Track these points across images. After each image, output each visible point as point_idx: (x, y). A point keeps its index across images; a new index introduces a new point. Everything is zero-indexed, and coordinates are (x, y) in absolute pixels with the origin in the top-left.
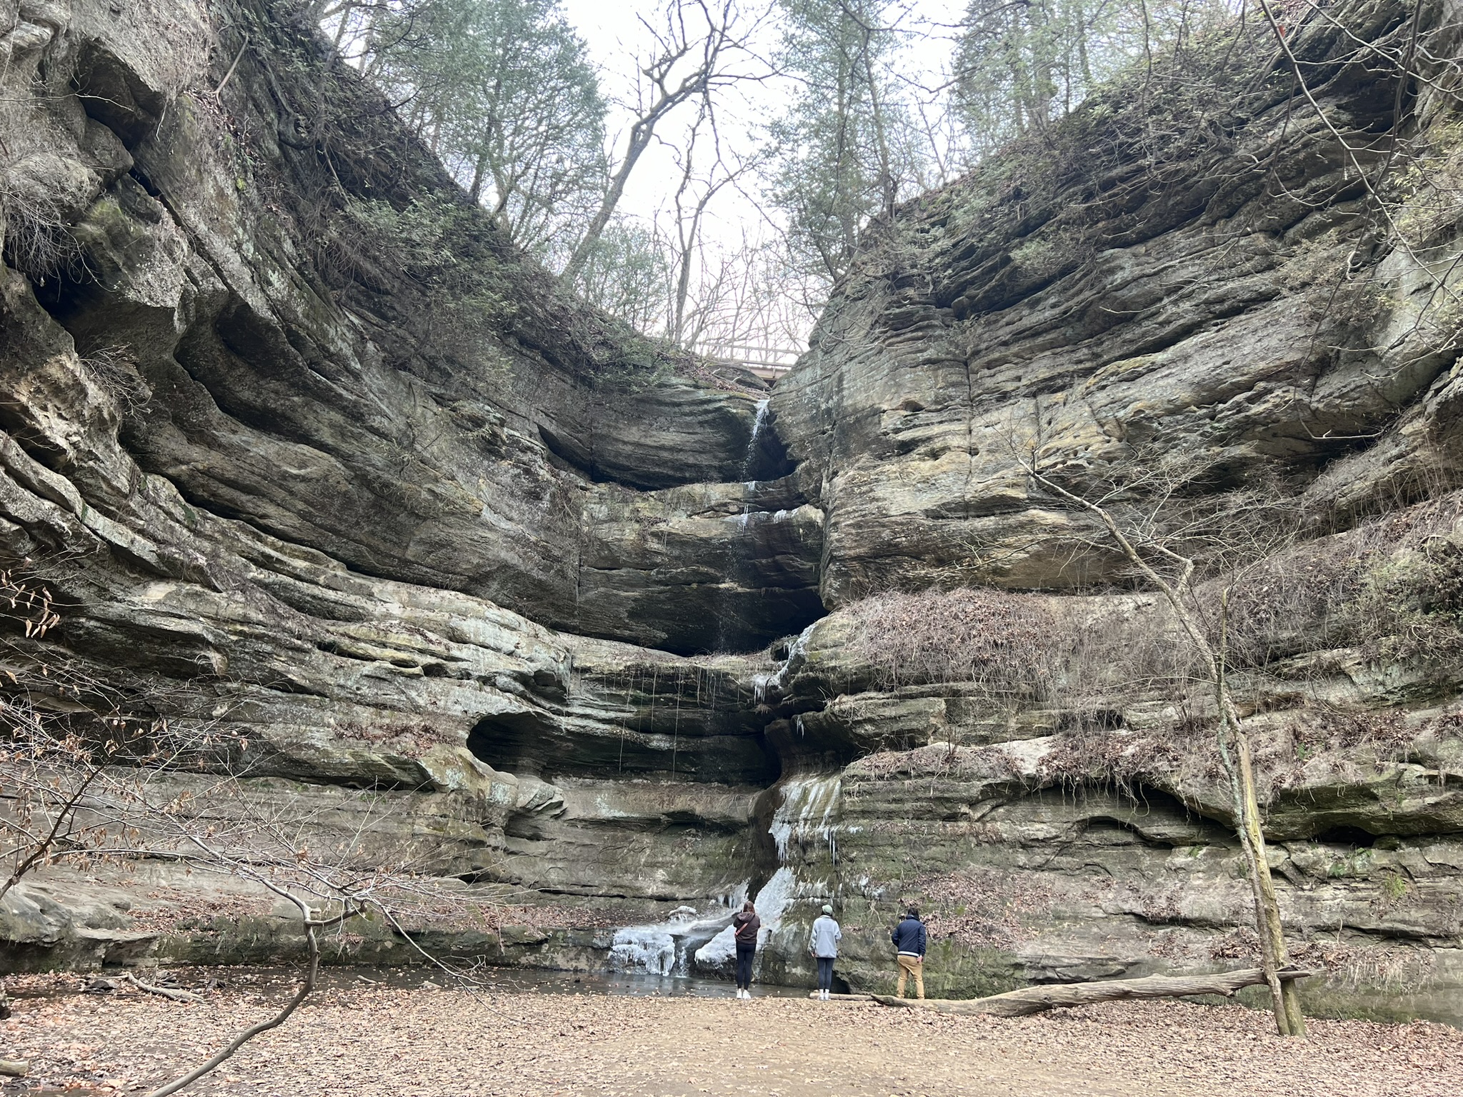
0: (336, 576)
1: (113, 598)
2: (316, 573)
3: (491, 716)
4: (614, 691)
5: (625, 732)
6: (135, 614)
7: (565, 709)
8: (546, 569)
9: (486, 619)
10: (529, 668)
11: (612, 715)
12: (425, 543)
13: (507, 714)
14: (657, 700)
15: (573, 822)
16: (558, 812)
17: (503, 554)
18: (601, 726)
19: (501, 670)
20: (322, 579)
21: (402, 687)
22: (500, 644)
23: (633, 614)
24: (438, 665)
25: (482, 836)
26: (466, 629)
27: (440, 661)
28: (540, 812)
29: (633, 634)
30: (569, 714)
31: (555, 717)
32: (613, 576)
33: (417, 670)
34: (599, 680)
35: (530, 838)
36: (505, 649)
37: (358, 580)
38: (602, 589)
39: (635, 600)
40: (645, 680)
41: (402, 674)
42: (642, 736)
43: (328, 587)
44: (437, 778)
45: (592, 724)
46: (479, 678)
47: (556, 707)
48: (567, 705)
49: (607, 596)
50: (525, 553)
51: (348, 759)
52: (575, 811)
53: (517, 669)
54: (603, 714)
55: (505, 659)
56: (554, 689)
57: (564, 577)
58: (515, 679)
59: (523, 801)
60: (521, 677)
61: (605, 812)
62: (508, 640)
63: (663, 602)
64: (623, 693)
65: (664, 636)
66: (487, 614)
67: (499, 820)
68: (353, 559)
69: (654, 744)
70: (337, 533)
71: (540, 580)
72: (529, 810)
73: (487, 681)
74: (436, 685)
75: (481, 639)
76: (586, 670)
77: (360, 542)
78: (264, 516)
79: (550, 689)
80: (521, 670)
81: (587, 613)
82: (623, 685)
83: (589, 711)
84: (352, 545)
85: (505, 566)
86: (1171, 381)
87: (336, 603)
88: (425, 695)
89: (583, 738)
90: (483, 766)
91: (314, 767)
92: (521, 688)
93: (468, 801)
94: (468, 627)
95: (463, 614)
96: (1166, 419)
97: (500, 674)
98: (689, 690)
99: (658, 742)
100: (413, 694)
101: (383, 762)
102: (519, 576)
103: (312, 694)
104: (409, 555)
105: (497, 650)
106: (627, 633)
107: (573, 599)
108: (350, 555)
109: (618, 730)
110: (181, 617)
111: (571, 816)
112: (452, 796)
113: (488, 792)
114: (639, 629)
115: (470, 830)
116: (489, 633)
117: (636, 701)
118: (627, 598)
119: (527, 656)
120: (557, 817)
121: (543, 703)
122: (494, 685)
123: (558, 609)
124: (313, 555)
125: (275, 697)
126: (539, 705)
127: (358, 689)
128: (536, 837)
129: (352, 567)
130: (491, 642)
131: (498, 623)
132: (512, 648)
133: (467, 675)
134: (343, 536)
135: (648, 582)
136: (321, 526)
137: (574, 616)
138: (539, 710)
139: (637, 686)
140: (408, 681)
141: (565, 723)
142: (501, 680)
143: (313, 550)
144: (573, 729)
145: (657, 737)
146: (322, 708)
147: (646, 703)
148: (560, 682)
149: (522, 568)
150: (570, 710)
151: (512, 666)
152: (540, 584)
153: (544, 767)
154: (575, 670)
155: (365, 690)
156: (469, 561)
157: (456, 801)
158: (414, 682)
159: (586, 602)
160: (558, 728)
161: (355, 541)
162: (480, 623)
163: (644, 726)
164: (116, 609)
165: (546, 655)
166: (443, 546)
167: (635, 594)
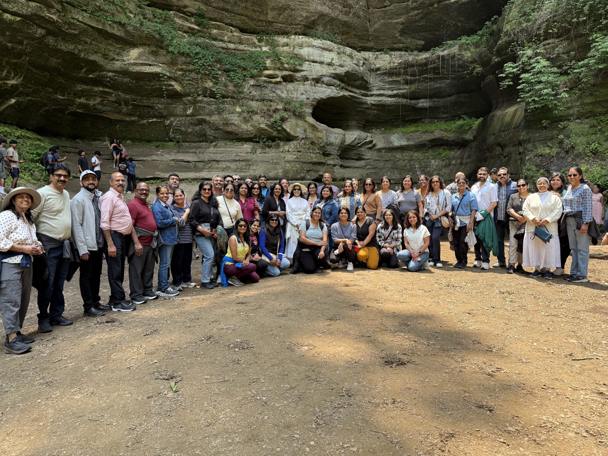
0: (233, 35)
1: (113, 59)
2: (222, 35)
3: (322, 100)
4: (395, 78)
5: (404, 101)
6: (127, 66)
7: (369, 93)
8: (347, 14)
9: (313, 46)
10: (341, 71)
11: (395, 92)
12: (276, 9)
13: (332, 98)
14: (419, 79)
15: (380, 150)
16: (370, 146)
17: (319, 8)
18: (390, 99)
19: (324, 73)
20: (226, 38)
21: (273, 89)
22: (322, 59)
23: (403, 33)
24: (290, 75)
25: (323, 159)
26: (302, 53)
27: (291, 73)
28: (360, 147)
29: (404, 45)
30: (372, 95)
31: (363, 98)
32: (386, 11)
33: (279, 79)
34: (385, 74)
35: (357, 160)
36: (326, 62)
37: (246, 37)
38: (382, 21)
39: (402, 24)
40: (409, 70)
41: (271, 82)
42: (413, 102)
43: (230, 42)
44: (292, 133)
45: (384, 99)
46: (313, 79)
47: (364, 92)
48: (370, 91)
49: (385, 24)
50: (333, 5)
51: (251, 129)
52: (380, 145)
53: (333, 72)
54: (390, 93)
55: (326, 67)
56: (360, 82)
57: (358, 17)
58: (334, 78)
59: (348, 141)
60: (336, 76)
61: (397, 143)
62: (328, 57)
63: (418, 21)
64: (399, 79)
65: (422, 43)
66: (314, 43)
67: (334, 151)
68: (242, 26)
69: (420, 105)
70: (227, 10)
71: (345, 22)
72: (354, 146)
73: (317, 80)
74: (290, 86)
75: (312, 58)
76: (378, 69)
77: (242, 15)
78: (185, 7)
79: (358, 83)
80: (336, 72)
81: (377, 37)
82: (398, 74)
83: (382, 92)
84: (238, 17)
85: (322, 15)
87: (234, 50)
88: (285, 92)
89: (381, 107)
90: (322, 126)
91: (237, 134)
92: (338, 83)
93: (313, 143)
94: (304, 52)
95: (301, 46)
97: (324, 76)
98: (435, 70)
99: (423, 103)
100: (279, 92)
101: (266, 128)
102: (332, 20)
103: (228, 98)
104: (270, 18)
105: (322, 63)
106: (401, 45)
107: (367, 30)
108: (238, 23)
109: (400, 100)
110: (150, 65)
111: (378, 147)
112: (303, 141)
113: (325, 138)
114: (408, 41)
115: (315, 157)
116: (315, 54)
117: (406, 83)
118: (397, 23)
119: (338, 64)
120: (370, 148)
121: (355, 90)
122: (323, 83)
123: (360, 38)
124: (219, 26)
125: (211, 101)
126: (352, 92)
127: (250, 92)
128: (360, 159)
129: (243, 31)
130: (318, 59)
131: (321, 48)
132: (330, 61)
133: (306, 79)
134: (231, 12)
135: (408, 10)
136: (217, 8)
137: (370, 41)
138: (351, 94)
139: (406, 73)
140: (276, 86)
141: (370, 100)
142: (326, 79)
143: (218, 23)
144: (374, 103)
145: (421, 101)
146: (234, 104)
147: (412, 82)
148: (362, 78)
149: (333, 15)
150: (372, 93)
151: (331, 70)
152: (345, 24)
153: (364, 125)
154: (371, 70)
155: (254, 93)
156: (301, 16)
157: (305, 144)
158: (279, 86)
159: (375, 31)
160: (366, 103)
161: (239, 14)
162: (311, 50)
163: (414, 96)
164: (118, 65)
165: (351, 63)
166: (285, 9)
167: (401, 20)
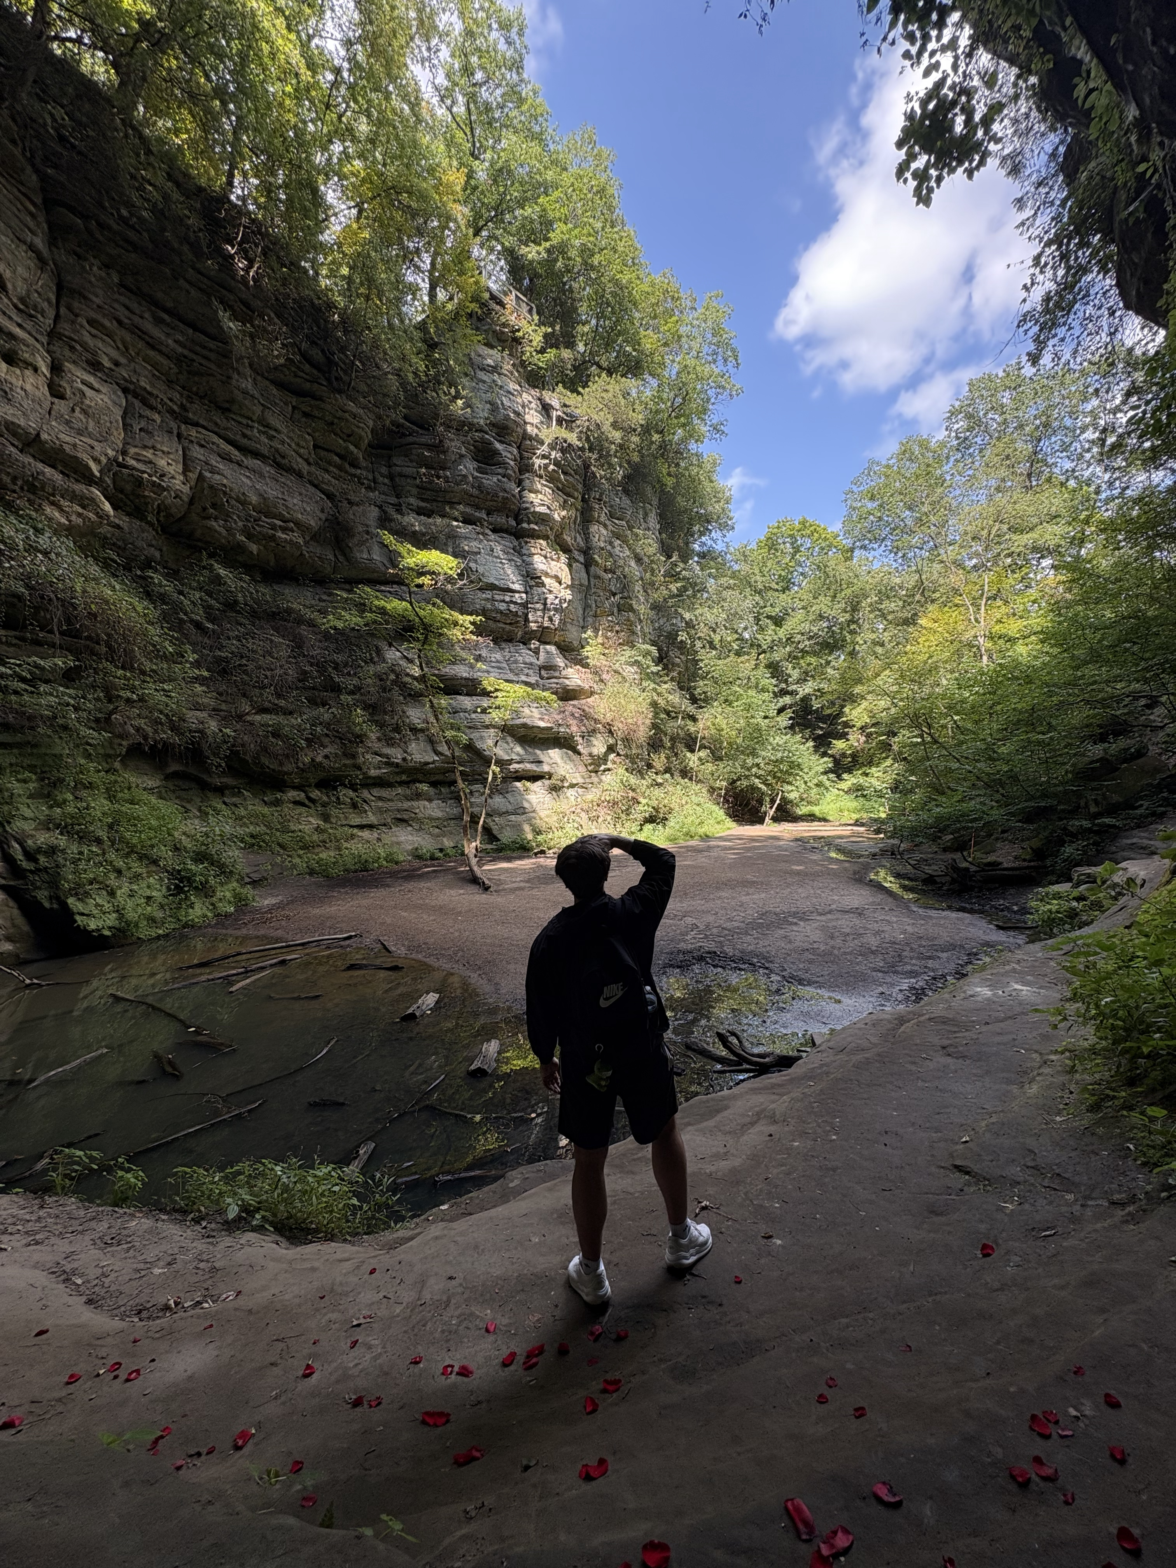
86: (248, 481)
96: (233, 502)
